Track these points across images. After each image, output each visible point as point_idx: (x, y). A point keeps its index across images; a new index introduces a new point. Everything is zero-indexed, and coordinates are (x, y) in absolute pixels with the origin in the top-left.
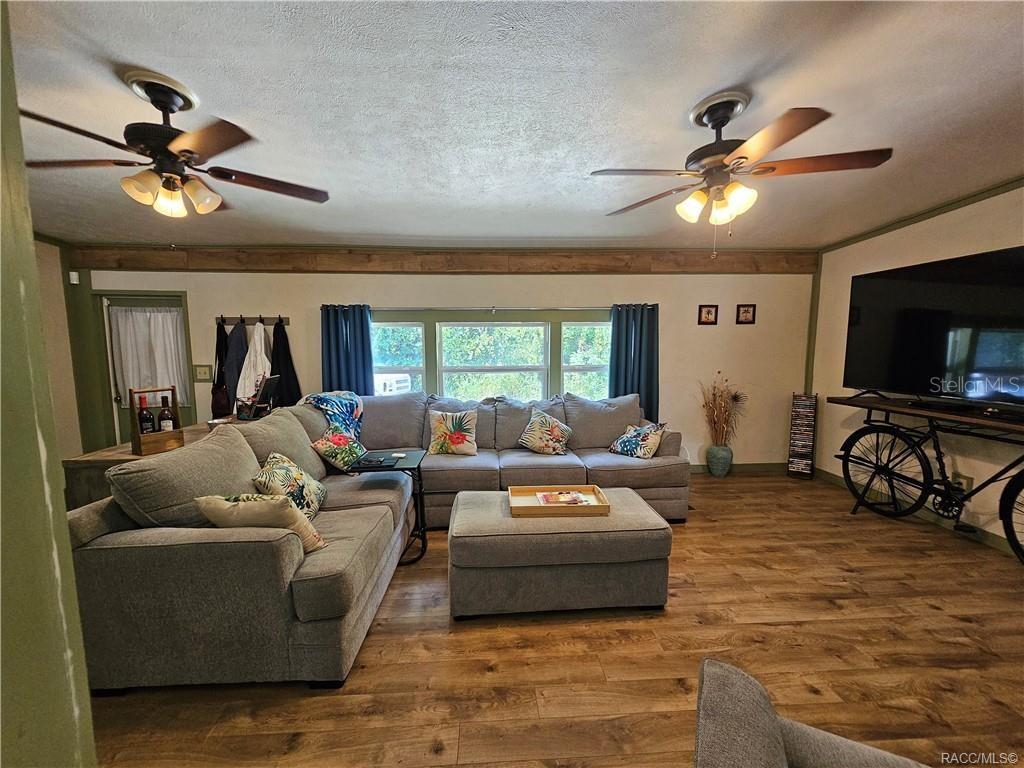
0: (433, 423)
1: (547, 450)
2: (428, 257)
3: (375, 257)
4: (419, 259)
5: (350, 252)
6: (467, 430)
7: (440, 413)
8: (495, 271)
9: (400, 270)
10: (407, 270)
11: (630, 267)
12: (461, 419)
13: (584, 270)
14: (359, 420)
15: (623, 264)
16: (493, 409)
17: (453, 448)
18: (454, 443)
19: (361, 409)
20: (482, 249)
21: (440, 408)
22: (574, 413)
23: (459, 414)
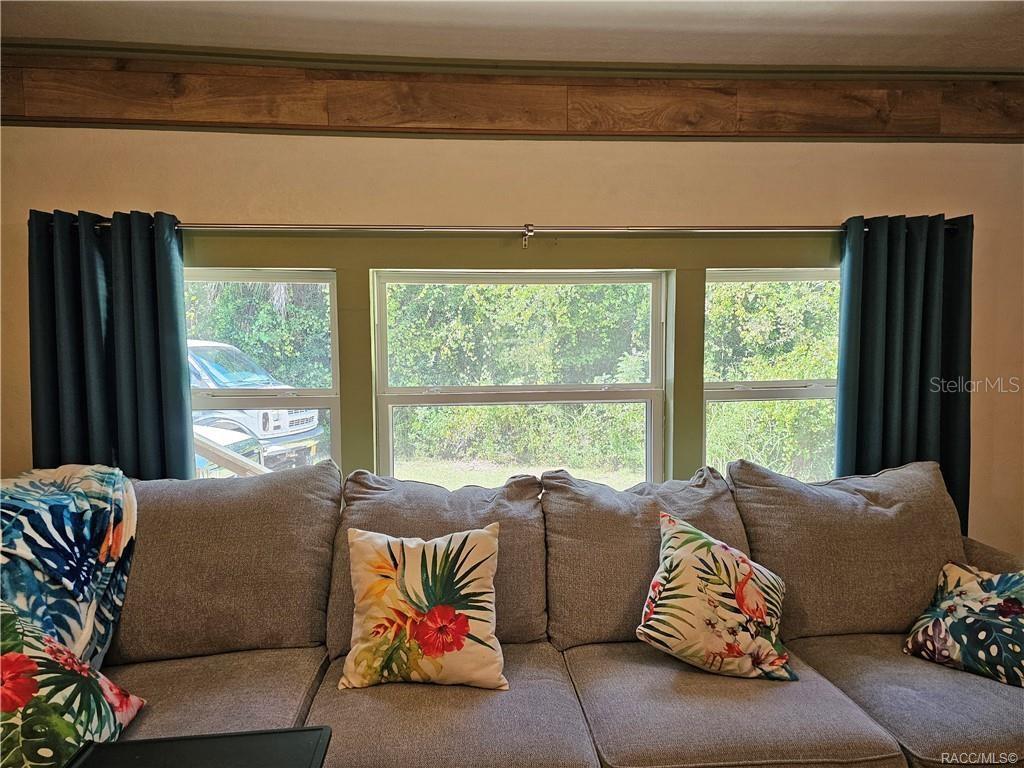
0: (362, 576)
1: (734, 664)
2: (345, 86)
3: (193, 81)
4: (322, 89)
5: (122, 65)
6: (469, 601)
7: (381, 539)
8: (531, 127)
9: (267, 119)
10: (283, 119)
11: (885, 122)
12: (452, 561)
13: (765, 129)
14: (121, 566)
15: (869, 111)
16: (537, 514)
17: (427, 666)
18: (429, 648)
19: (129, 528)
20: (495, 65)
21: (383, 520)
22: (775, 524)
23: (441, 542)
